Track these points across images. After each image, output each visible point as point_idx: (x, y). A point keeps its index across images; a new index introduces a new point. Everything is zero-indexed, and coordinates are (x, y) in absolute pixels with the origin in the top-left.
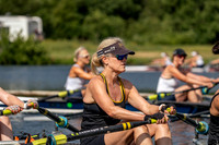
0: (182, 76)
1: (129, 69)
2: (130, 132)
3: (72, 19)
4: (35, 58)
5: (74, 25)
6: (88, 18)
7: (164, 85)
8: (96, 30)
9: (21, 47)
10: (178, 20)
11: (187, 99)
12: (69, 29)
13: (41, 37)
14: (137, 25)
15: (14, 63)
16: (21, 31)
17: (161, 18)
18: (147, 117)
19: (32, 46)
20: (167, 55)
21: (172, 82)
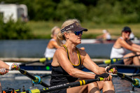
0: (129, 46)
1: (84, 41)
2: (85, 86)
3: (48, 6)
4: (23, 34)
5: (50, 10)
6: (60, 5)
7: (116, 53)
8: (66, 14)
9: (12, 26)
10: (125, 5)
11: (132, 63)
12: (47, 14)
13: (27, 19)
14: (95, 10)
15: (7, 38)
16: (12, 15)
17: (113, 4)
18: (97, 76)
19: (20, 25)
20: (108, 31)
21: (121, 51)
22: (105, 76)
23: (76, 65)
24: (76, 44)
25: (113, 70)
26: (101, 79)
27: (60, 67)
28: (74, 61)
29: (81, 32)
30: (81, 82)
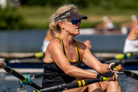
22: (109, 75)
23: (74, 61)
24: (73, 35)
25: (119, 67)
26: (104, 78)
27: (53, 63)
28: (72, 56)
29: (79, 20)
30: (79, 82)
